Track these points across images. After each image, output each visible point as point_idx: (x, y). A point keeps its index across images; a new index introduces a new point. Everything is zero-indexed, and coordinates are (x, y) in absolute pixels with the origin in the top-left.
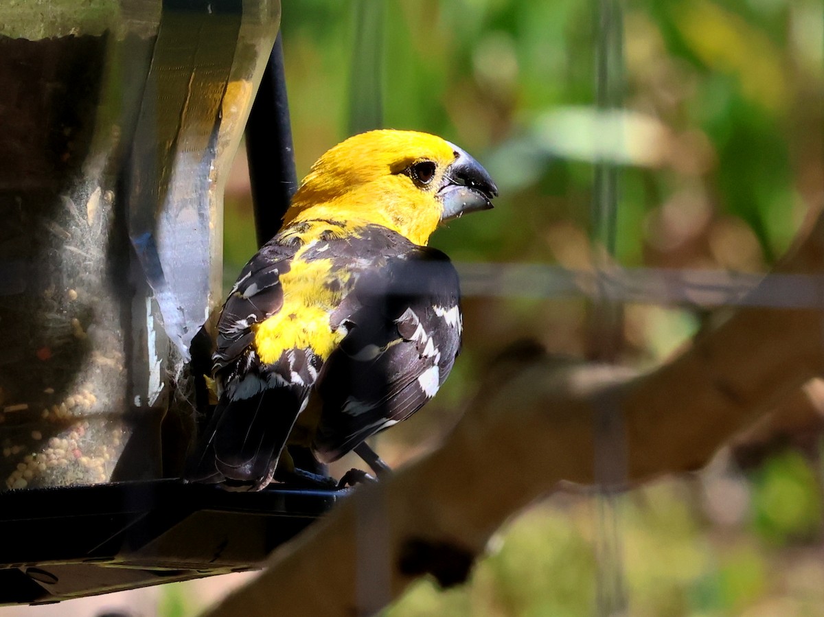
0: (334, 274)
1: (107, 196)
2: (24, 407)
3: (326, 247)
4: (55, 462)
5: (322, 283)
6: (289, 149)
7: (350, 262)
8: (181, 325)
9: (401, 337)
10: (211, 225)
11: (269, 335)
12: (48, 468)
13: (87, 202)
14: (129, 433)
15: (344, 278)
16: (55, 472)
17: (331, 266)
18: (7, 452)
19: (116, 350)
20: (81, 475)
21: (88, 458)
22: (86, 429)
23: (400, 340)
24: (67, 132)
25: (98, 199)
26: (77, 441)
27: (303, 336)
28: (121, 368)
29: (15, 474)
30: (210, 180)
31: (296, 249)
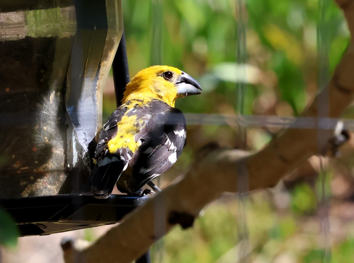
0: (137, 121)
1: (58, 94)
2: (27, 168)
3: (136, 111)
4: (38, 187)
5: (133, 124)
6: (128, 76)
7: (144, 116)
8: (85, 139)
9: (161, 144)
10: (97, 103)
11: (113, 143)
12: (36, 189)
13: (50, 96)
14: (66, 177)
15: (141, 122)
16: (38, 191)
17: (137, 118)
18: (21, 184)
19: (61, 148)
20: (48, 192)
21: (50, 186)
22: (49, 176)
23: (161, 145)
24: (42, 71)
25: (54, 95)
26: (46, 180)
27: (125, 143)
28: (63, 154)
29: (24, 192)
30: (97, 88)
31: (125, 111)
